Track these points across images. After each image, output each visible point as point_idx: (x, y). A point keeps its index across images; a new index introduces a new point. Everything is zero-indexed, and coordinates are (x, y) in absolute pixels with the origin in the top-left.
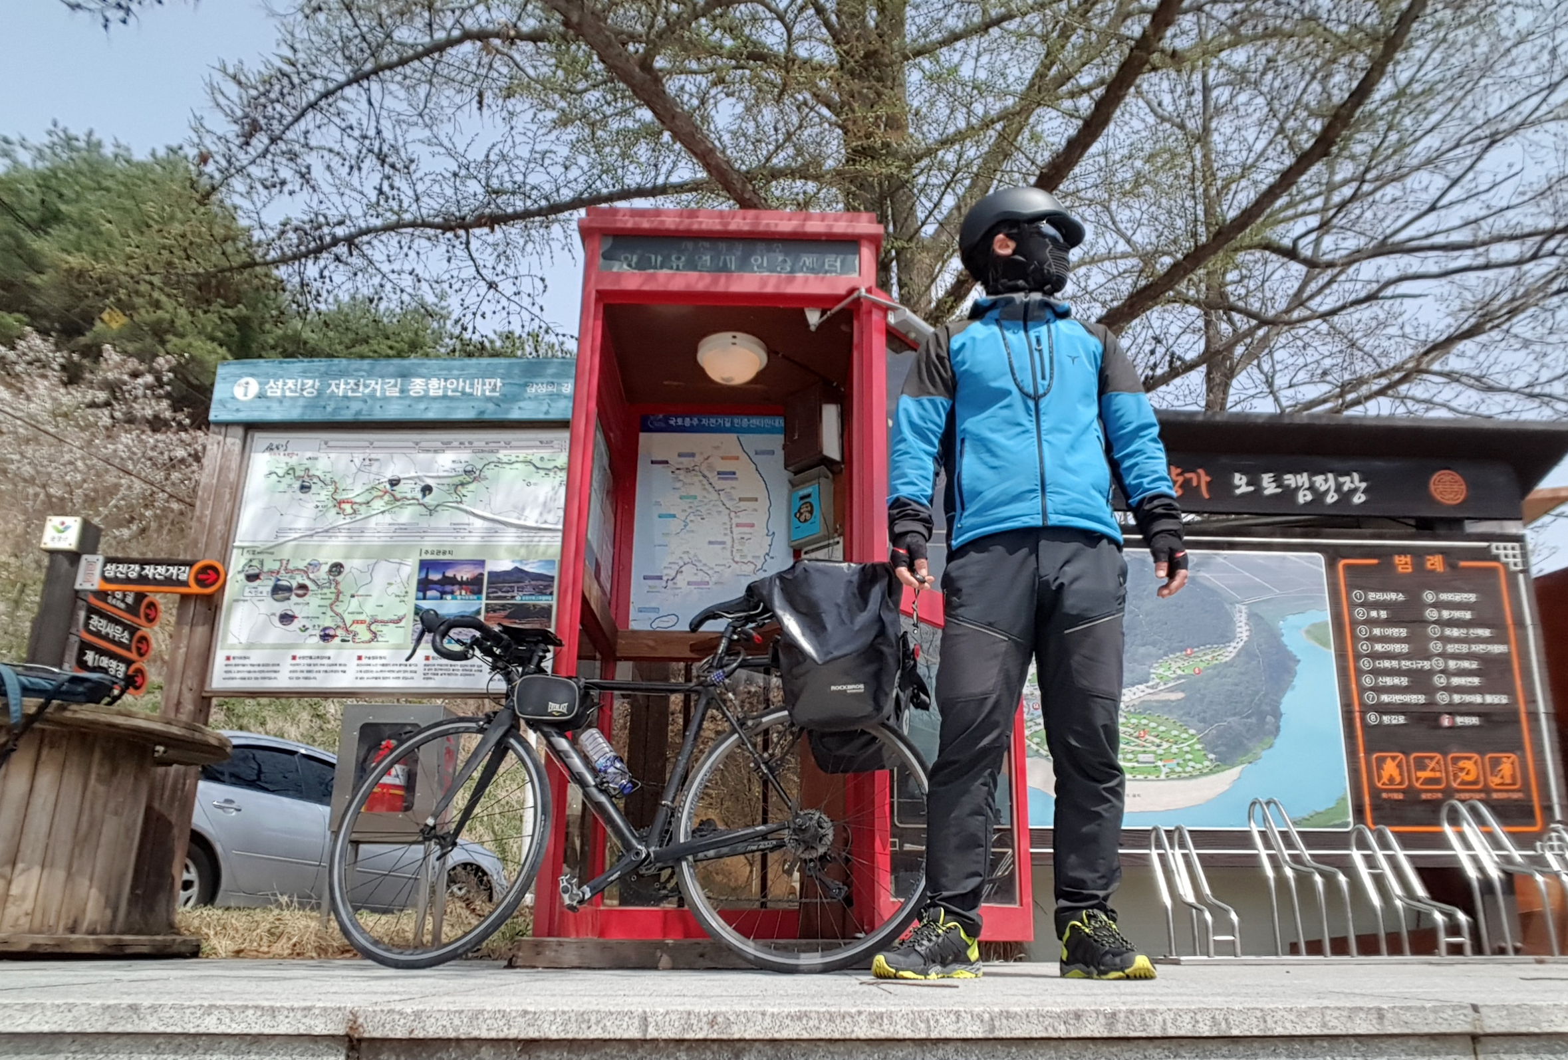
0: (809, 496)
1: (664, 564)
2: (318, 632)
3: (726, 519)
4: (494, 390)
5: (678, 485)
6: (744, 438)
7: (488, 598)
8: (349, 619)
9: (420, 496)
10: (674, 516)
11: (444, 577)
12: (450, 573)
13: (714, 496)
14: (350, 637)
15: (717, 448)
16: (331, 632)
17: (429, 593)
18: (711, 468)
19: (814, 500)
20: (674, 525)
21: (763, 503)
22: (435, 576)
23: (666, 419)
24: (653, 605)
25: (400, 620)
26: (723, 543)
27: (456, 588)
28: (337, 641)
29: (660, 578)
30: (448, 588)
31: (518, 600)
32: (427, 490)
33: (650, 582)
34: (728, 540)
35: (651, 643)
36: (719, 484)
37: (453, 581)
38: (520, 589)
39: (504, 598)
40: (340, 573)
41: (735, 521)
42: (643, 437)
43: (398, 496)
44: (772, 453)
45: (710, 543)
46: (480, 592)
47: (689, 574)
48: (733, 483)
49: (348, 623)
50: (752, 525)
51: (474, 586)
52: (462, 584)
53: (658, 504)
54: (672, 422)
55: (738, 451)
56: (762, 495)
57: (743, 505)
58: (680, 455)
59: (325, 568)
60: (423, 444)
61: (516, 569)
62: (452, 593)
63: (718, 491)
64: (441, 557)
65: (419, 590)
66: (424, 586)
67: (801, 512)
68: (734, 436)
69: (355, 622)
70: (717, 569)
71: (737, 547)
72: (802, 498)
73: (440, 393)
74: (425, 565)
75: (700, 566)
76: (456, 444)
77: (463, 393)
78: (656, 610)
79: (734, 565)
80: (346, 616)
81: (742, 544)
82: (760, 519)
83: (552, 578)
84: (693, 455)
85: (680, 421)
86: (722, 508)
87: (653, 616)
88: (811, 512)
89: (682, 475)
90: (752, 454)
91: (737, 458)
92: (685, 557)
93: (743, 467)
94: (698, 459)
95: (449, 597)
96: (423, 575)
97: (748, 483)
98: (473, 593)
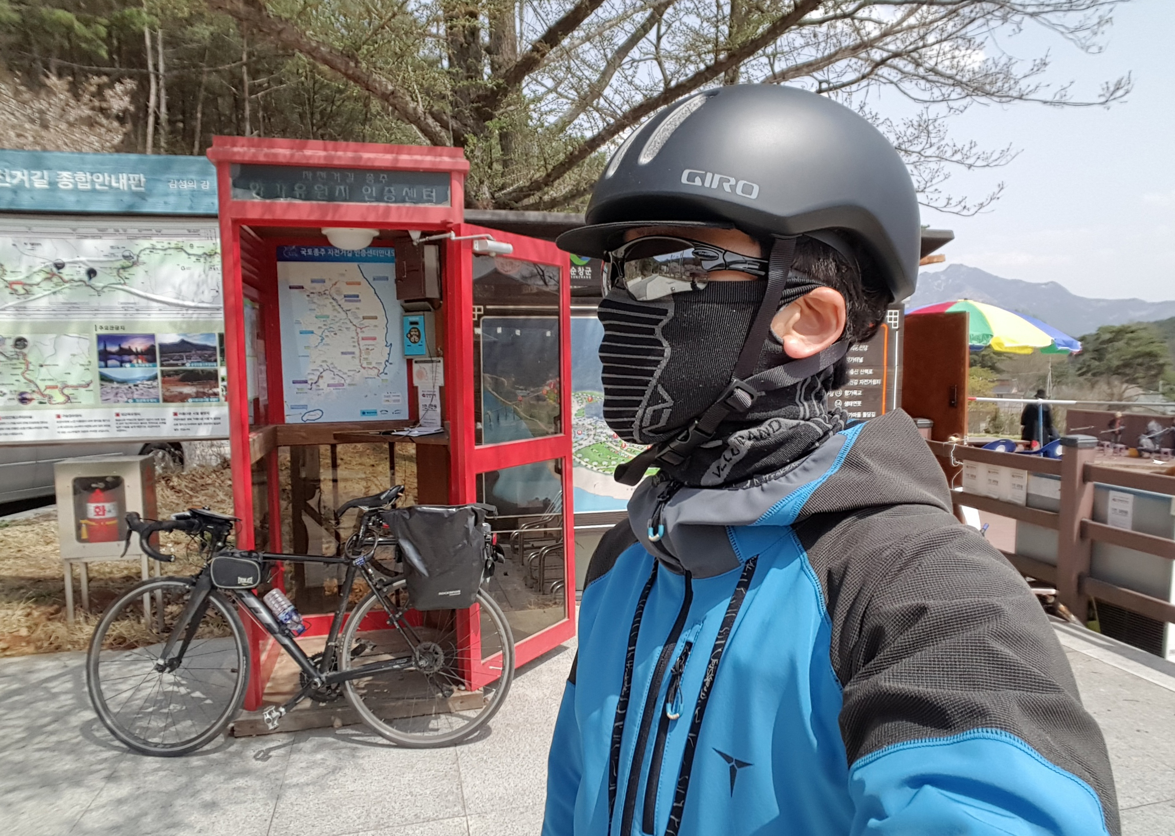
0: (416, 323)
1: (307, 371)
2: (16, 396)
3: (354, 335)
4: (139, 185)
5: (314, 306)
6: (365, 266)
7: (162, 365)
8: (42, 386)
9: (86, 278)
10: (312, 332)
11: (121, 349)
12: (125, 346)
13: (343, 315)
14: (46, 400)
15: (343, 275)
16: (28, 396)
17: (110, 362)
18: (338, 292)
19: (420, 327)
20: (314, 340)
21: (382, 320)
22: (113, 348)
23: (299, 251)
24: (302, 403)
25: (88, 385)
26: (353, 353)
27: (132, 357)
28: (34, 403)
29: (306, 382)
30: (126, 358)
31: (189, 366)
32: (92, 273)
33: (298, 386)
34: (357, 351)
35: (304, 434)
36: (347, 306)
37: (129, 352)
38: (189, 358)
39: (177, 365)
40: (25, 346)
41: (361, 335)
42: (280, 265)
43: (66, 278)
44: (387, 279)
45: (343, 353)
46: (153, 361)
47: (328, 378)
48: (358, 304)
49: (42, 388)
50: (375, 339)
51: (149, 355)
52: (137, 354)
53: (298, 323)
54: (304, 252)
55: (360, 278)
56: (380, 314)
57: (366, 322)
58: (313, 281)
59: (10, 342)
60: (80, 231)
61: (183, 342)
62: (130, 362)
63: (346, 311)
64: (115, 332)
65: (100, 359)
66: (104, 356)
67: (411, 334)
68: (355, 264)
69: (48, 387)
70: (351, 373)
71: (364, 356)
72: (412, 323)
73: (89, 187)
74: (101, 339)
75: (336, 372)
76: (111, 231)
77: (110, 187)
78: (305, 407)
79: (362, 370)
80: (39, 383)
81: (368, 354)
82: (380, 334)
83: (215, 348)
84: (323, 281)
85: (310, 252)
86: (350, 325)
87: (304, 411)
88: (419, 336)
89: (315, 298)
90: (371, 280)
91: (359, 284)
92: (324, 365)
93: (364, 291)
94: (328, 284)
95: (128, 365)
96: (102, 347)
97: (369, 304)
98: (149, 361)
